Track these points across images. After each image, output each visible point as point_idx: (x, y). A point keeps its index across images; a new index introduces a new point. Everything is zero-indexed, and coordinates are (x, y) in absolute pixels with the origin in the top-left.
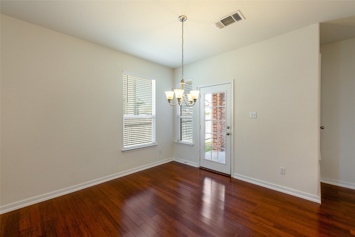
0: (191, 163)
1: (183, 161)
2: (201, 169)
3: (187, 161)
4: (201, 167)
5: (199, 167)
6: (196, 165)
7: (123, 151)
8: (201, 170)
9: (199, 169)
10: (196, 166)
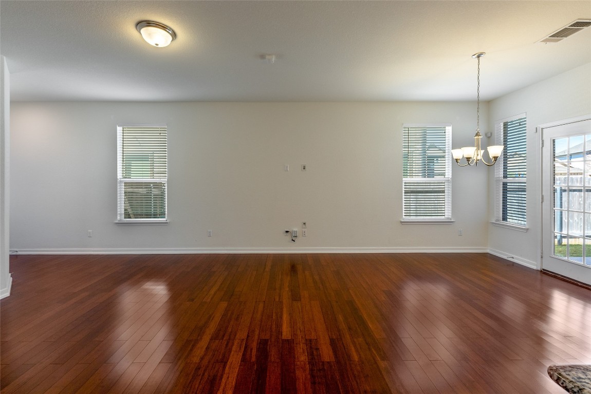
0: (523, 261)
1: (506, 255)
2: (544, 272)
3: (514, 256)
4: (543, 269)
5: (539, 269)
6: (534, 265)
7: (401, 222)
8: (544, 275)
9: (539, 273)
10: (534, 267)
